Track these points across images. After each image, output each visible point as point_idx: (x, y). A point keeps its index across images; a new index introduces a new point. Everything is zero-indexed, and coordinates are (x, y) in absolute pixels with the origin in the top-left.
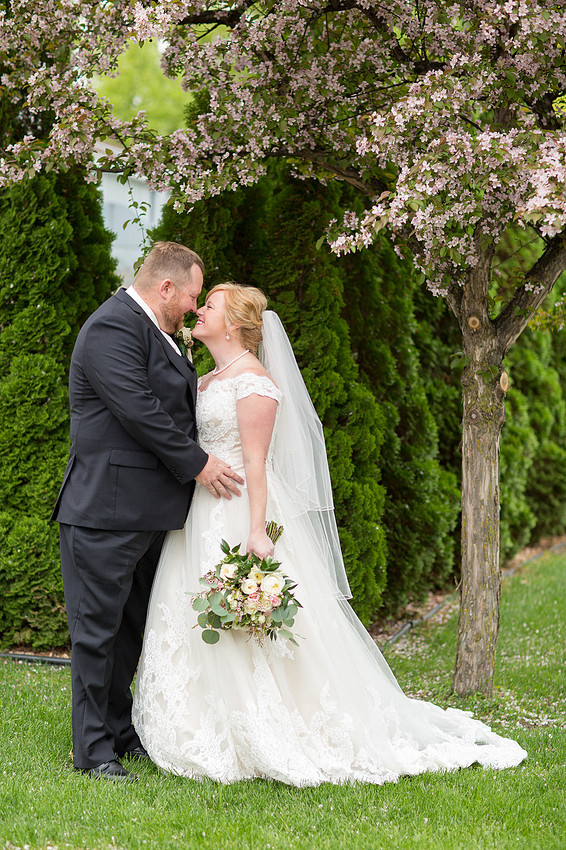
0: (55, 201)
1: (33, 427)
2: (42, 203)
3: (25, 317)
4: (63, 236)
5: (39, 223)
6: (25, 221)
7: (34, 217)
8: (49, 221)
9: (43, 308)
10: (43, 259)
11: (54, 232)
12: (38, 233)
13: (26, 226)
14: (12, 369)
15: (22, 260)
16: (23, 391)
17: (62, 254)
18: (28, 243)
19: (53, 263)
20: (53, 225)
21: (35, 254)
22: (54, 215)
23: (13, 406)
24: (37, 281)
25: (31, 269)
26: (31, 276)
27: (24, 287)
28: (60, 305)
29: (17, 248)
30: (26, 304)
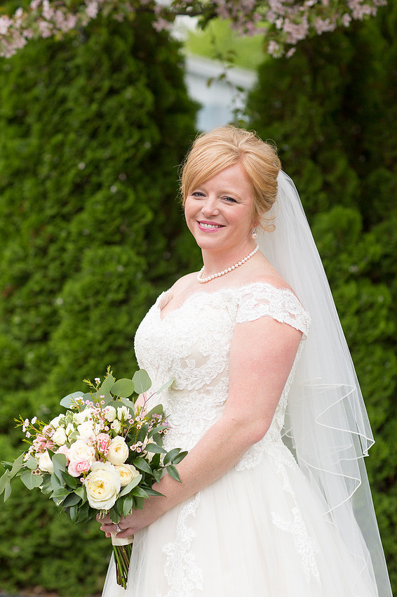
0: (131, 66)
1: (111, 332)
2: (116, 68)
3: (97, 203)
4: (141, 106)
5: (112, 92)
6: (97, 89)
7: (106, 85)
8: (124, 88)
9: (118, 192)
10: (119, 133)
11: (130, 101)
12: (112, 103)
13: (98, 96)
14: (85, 265)
15: (94, 135)
16: (97, 291)
17: (140, 127)
18: (100, 115)
19: (131, 137)
20: (129, 93)
21: (108, 127)
22: (131, 81)
23: (87, 309)
24: (112, 158)
25: (104, 145)
26: (104, 154)
27: (96, 166)
28: (140, 187)
29: (87, 121)
30: (99, 187)
